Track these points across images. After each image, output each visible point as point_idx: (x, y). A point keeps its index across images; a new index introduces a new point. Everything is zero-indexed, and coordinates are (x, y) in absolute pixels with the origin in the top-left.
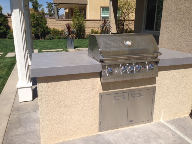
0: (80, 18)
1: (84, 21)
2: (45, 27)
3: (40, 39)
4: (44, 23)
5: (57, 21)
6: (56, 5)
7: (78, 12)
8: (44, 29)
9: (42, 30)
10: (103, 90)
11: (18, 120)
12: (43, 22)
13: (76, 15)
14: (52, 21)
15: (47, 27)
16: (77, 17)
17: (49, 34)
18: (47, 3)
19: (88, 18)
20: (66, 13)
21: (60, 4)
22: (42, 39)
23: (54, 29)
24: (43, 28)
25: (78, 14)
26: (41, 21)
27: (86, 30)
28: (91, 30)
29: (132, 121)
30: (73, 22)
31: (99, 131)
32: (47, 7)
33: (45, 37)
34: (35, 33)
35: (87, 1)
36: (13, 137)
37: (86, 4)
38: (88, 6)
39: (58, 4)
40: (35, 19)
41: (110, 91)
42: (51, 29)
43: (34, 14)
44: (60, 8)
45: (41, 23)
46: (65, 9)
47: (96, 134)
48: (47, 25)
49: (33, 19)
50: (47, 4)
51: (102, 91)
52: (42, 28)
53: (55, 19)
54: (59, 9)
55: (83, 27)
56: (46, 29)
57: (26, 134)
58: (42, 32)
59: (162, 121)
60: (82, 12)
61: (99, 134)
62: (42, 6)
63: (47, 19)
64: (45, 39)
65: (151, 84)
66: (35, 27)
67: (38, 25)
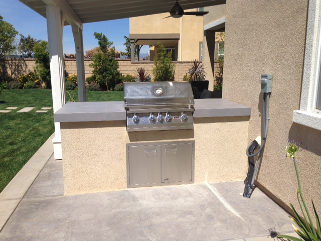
0: (166, 59)
1: (172, 64)
2: (114, 73)
3: (106, 90)
4: (114, 67)
5: (133, 64)
6: (133, 41)
7: (163, 50)
8: (113, 76)
9: (111, 77)
10: (131, 141)
11: (48, 174)
12: (112, 66)
13: (159, 56)
14: (125, 64)
15: (118, 74)
16: (162, 58)
17: (120, 83)
18: (125, 37)
19: (180, 59)
20: (151, 51)
21: (139, 40)
22: (109, 90)
23: (128, 76)
24: (112, 74)
25: (162, 54)
26: (109, 65)
27: (175, 76)
28: (183, 77)
29: (168, 179)
30: (156, 65)
31: (128, 187)
32: (124, 44)
33: (114, 87)
34: (101, 81)
35: (179, 34)
36: (38, 187)
37: (178, 39)
38: (180, 42)
39: (136, 40)
40: (101, 62)
41: (139, 142)
42: (124, 76)
43: (100, 55)
44: (142, 46)
45: (110, 67)
46: (150, 46)
47: (124, 190)
48: (118, 70)
49: (99, 62)
50: (125, 39)
51: (129, 142)
52: (110, 75)
53: (130, 62)
54: (140, 46)
55: (170, 72)
56: (116, 75)
57: (52, 186)
58: (110, 80)
59: (206, 183)
60: (170, 50)
61: (127, 190)
62: (112, 44)
63: (119, 62)
64: (114, 90)
65: (189, 138)
66: (101, 73)
67: (106, 70)
